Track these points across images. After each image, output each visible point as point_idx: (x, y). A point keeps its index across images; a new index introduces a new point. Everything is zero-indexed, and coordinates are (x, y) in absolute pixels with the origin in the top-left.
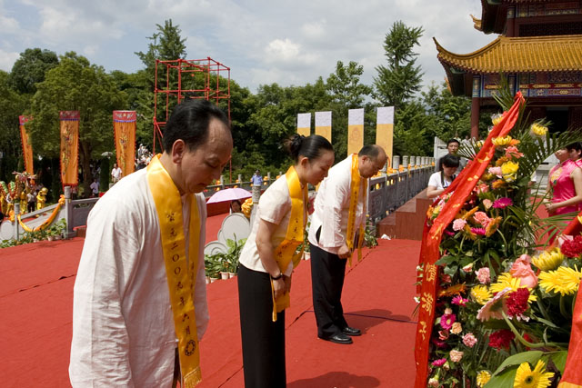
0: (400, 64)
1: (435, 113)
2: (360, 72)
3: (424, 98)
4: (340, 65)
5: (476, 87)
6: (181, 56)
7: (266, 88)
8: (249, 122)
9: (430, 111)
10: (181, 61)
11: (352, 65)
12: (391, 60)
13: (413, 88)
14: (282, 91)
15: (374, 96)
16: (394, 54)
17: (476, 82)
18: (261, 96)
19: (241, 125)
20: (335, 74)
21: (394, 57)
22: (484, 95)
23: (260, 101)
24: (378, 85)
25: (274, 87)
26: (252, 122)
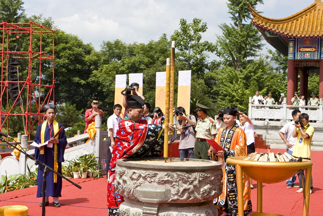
0: (243, 22)
1: (282, 71)
2: (203, 29)
3: (271, 56)
4: (183, 23)
5: (291, 50)
6: (19, 12)
7: (109, 45)
8: (91, 79)
9: (277, 69)
10: (19, 17)
11: (196, 22)
12: (234, 18)
13: (255, 46)
14: (125, 48)
15: (219, 54)
16: (237, 12)
17: (291, 44)
18: (104, 54)
19: (83, 82)
20: (180, 31)
21: (237, 15)
22: (298, 57)
23: (103, 58)
24: (221, 43)
25: (117, 44)
26: (93, 79)
